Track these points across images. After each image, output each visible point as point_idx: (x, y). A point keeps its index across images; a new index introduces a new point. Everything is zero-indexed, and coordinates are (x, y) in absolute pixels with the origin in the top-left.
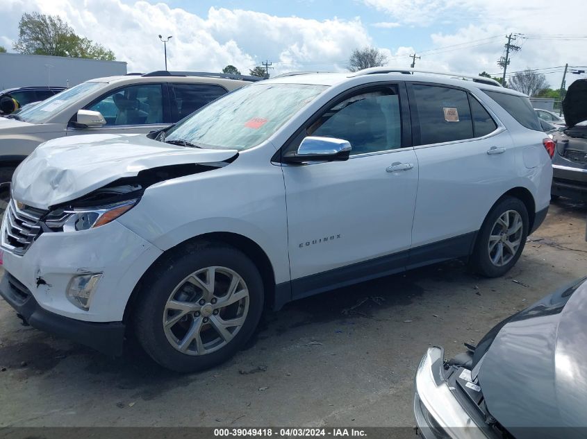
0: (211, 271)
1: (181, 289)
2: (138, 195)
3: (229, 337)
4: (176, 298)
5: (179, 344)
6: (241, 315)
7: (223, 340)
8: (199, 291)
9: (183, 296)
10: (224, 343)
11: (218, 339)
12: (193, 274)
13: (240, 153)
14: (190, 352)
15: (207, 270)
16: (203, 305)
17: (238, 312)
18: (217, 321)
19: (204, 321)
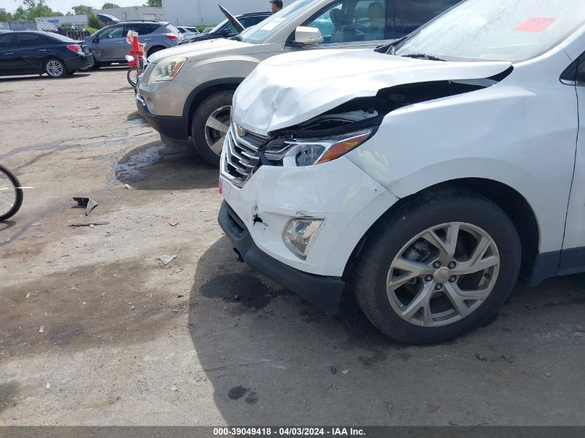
0: (454, 229)
1: (412, 246)
2: (374, 124)
3: (465, 311)
4: (405, 256)
5: (403, 310)
6: (485, 286)
7: (456, 313)
8: (434, 250)
9: (413, 254)
10: (457, 318)
11: (451, 311)
12: (431, 230)
13: (514, 66)
14: (415, 322)
16: (438, 268)
17: (481, 283)
18: (452, 290)
19: (436, 288)
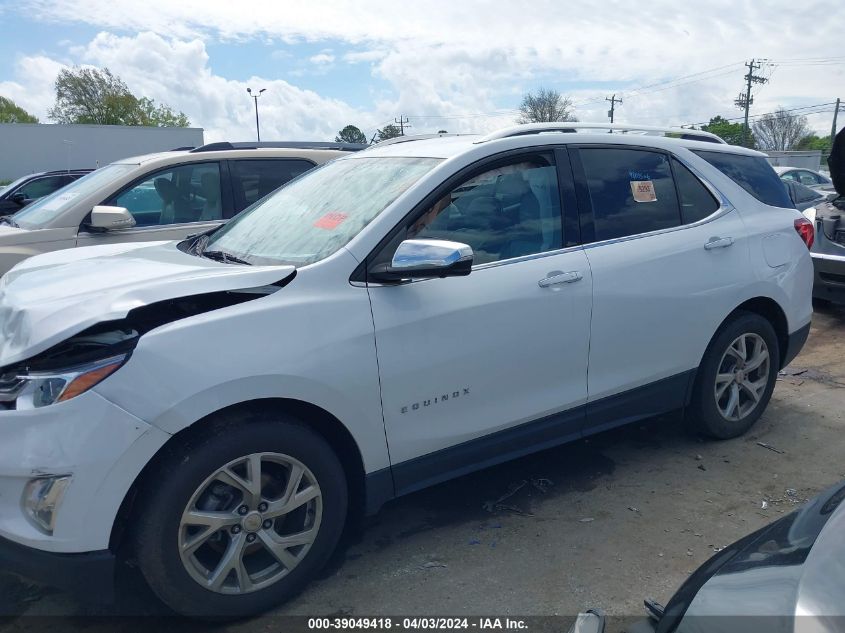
0: (255, 461)
1: (208, 491)
2: (128, 347)
3: (291, 562)
4: (200, 506)
5: (208, 577)
6: (311, 525)
7: (281, 567)
8: (238, 493)
9: (212, 501)
10: (283, 573)
11: (274, 566)
12: (224, 468)
13: (298, 270)
14: (228, 590)
15: (248, 459)
16: (245, 513)
17: (306, 521)
18: (270, 539)
19: (248, 540)
